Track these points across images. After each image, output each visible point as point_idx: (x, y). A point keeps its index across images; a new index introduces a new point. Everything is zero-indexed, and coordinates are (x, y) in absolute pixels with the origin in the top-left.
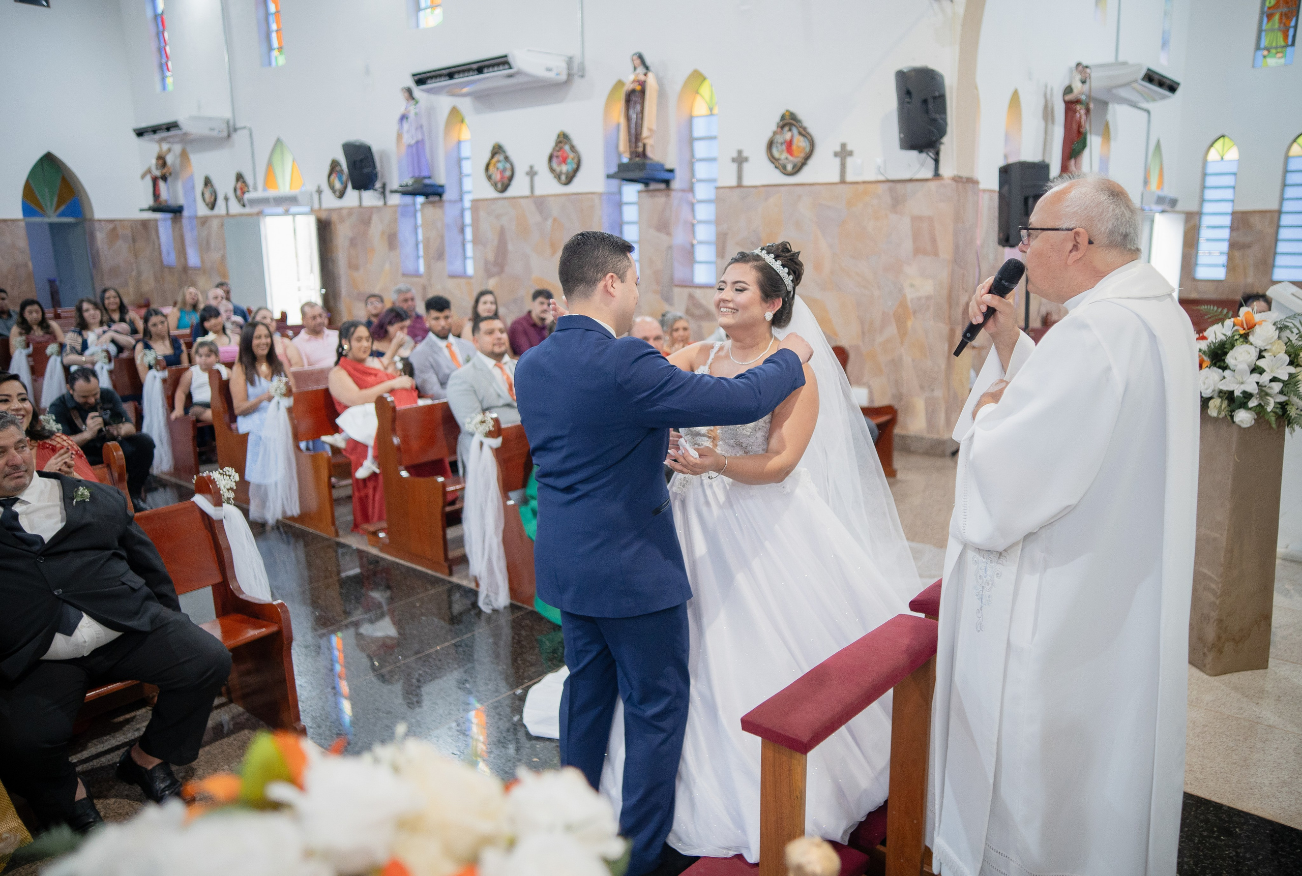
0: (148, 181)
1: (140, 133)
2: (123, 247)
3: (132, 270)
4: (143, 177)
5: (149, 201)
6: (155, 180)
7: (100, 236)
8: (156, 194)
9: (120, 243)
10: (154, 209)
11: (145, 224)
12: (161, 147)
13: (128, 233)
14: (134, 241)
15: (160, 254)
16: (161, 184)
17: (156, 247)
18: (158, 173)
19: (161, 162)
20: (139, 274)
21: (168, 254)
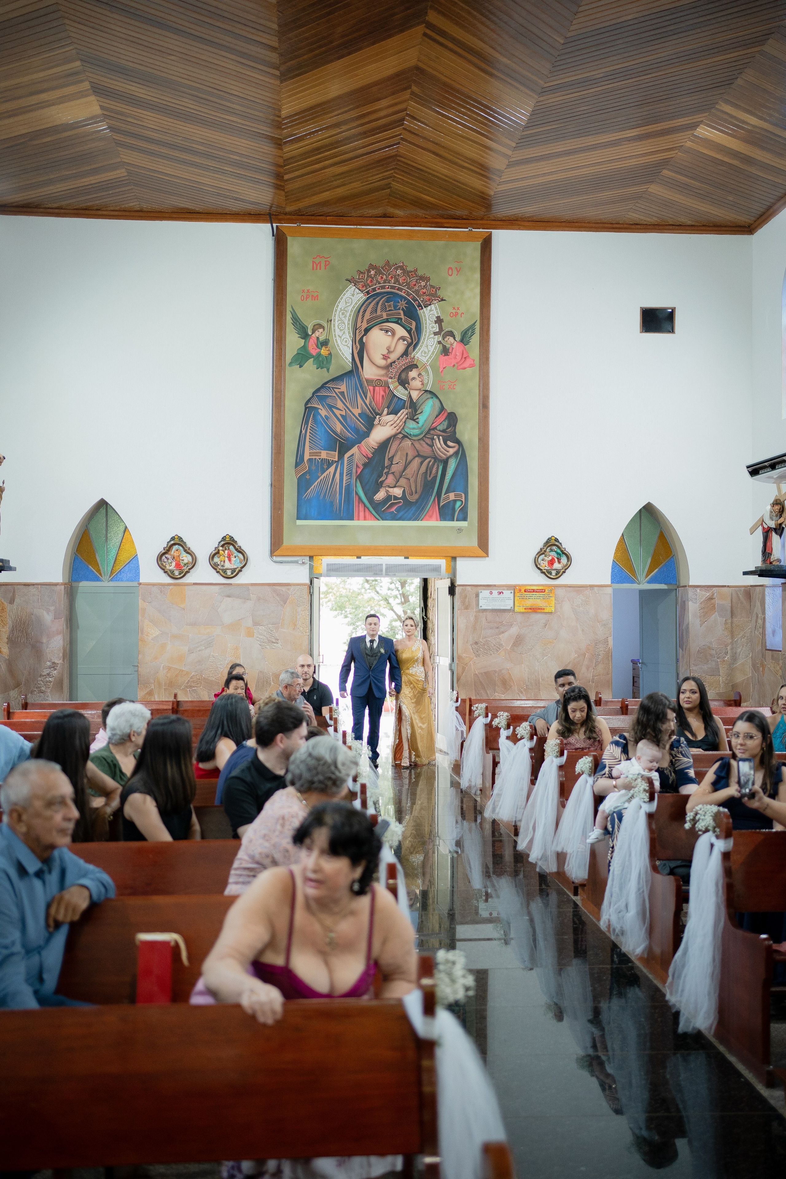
0: (759, 534)
1: (755, 470)
2: (717, 619)
3: (726, 653)
4: (752, 531)
5: (756, 561)
6: (767, 534)
7: (693, 608)
8: (766, 552)
9: (715, 616)
10: (762, 573)
11: (748, 592)
12: (779, 489)
13: (727, 604)
14: (732, 614)
15: (764, 634)
16: (775, 537)
17: (760, 621)
18: (772, 524)
19: (777, 508)
20: (734, 659)
21: (774, 632)
